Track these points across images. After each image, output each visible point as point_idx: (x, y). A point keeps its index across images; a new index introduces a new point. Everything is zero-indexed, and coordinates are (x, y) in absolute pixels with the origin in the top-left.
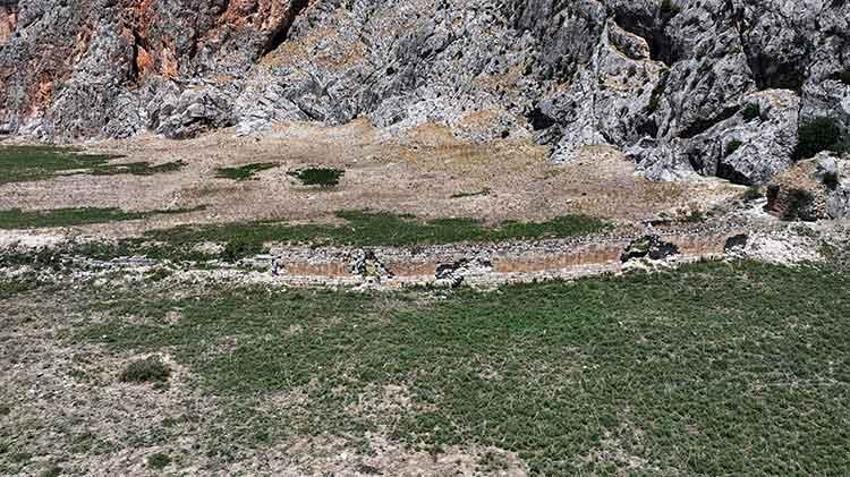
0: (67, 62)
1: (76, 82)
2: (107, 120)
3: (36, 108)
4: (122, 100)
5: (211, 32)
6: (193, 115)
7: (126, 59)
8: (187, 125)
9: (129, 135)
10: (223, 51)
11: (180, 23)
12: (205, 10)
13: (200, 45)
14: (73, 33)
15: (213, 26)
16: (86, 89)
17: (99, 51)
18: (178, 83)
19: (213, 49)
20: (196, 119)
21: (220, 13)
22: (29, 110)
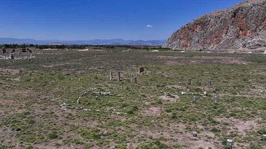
0: (221, 35)
1: (226, 38)
2: (233, 46)
3: (212, 44)
4: (236, 42)
5: (260, 26)
6: (256, 44)
7: (238, 33)
8: (254, 46)
9: (238, 48)
10: (262, 30)
11: (253, 25)
12: (259, 22)
13: (257, 29)
14: (223, 29)
15: (261, 25)
16: (228, 39)
17: (231, 32)
18: (251, 38)
19: (260, 30)
20: (257, 45)
21: (262, 22)
22: (211, 44)
